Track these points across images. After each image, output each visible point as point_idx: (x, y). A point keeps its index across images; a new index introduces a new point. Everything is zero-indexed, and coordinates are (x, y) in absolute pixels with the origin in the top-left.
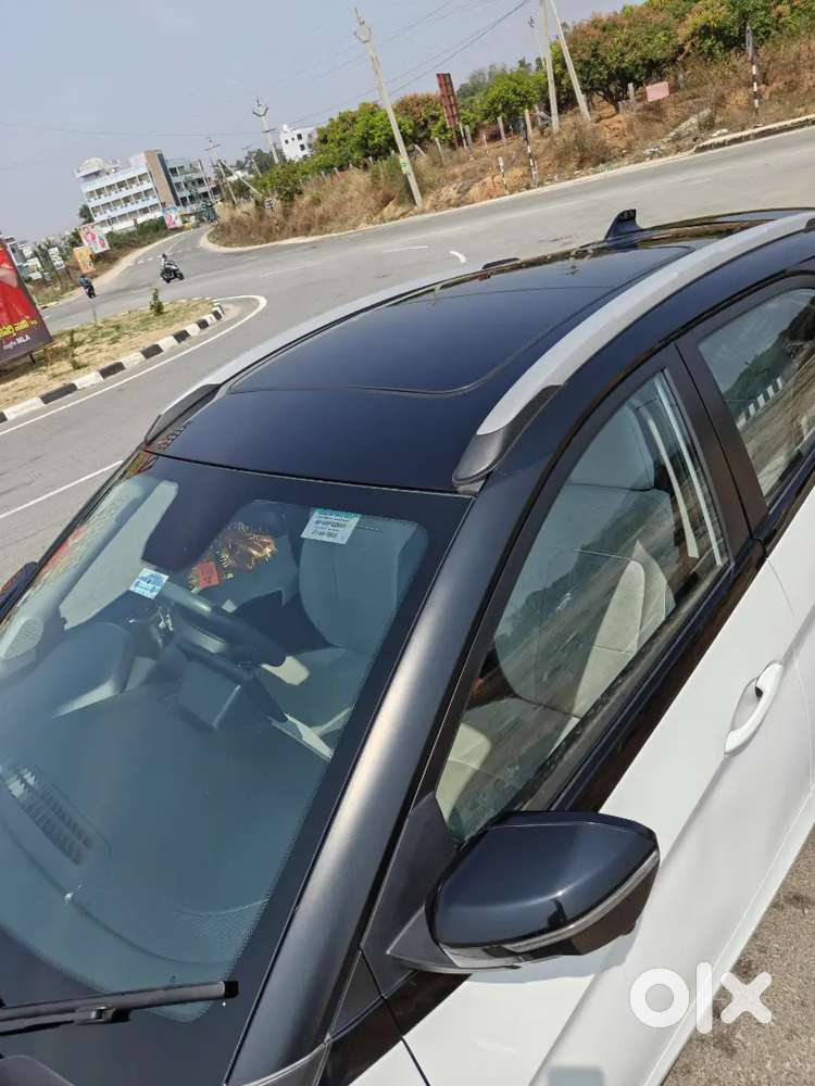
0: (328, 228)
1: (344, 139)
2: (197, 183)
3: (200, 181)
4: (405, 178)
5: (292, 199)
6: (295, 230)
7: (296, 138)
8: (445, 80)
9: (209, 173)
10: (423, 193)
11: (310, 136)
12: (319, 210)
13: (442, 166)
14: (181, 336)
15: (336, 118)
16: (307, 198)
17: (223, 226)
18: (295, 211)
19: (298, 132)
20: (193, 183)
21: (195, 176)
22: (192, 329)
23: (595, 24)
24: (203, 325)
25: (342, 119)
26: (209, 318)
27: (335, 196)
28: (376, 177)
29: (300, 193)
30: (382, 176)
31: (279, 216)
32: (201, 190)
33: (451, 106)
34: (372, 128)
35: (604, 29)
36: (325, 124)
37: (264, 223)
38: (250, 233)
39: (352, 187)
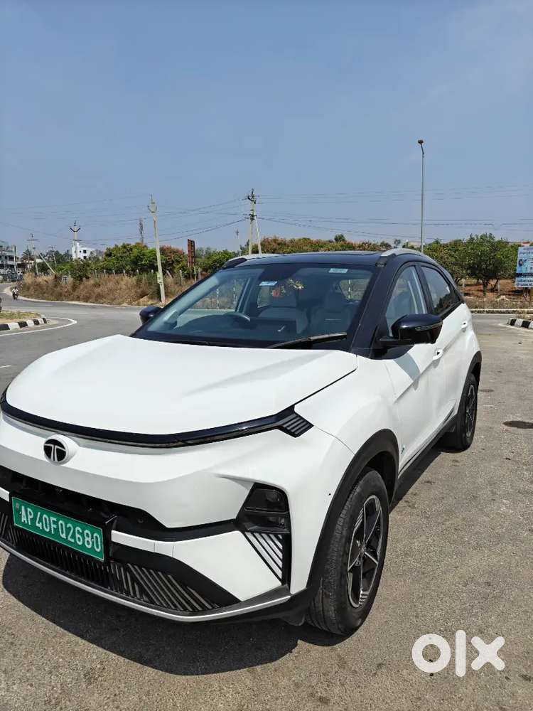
0: (102, 301)
1: (122, 257)
2: (8, 258)
3: (11, 258)
4: (158, 286)
5: (81, 280)
6: (78, 297)
7: (82, 252)
8: (191, 244)
9: (19, 254)
10: (167, 296)
11: (91, 253)
12: (98, 290)
13: (180, 285)
14: (23, 325)
15: (120, 245)
16: (92, 282)
17: (25, 285)
18: (82, 287)
19: (85, 249)
20: (6, 258)
21: (8, 254)
22: (30, 323)
23: (275, 241)
24: (36, 323)
25: (124, 246)
26: (40, 320)
27: (111, 285)
28: (139, 281)
29: (88, 278)
30: (143, 281)
31: (69, 288)
32: (10, 263)
33: (192, 257)
34: (144, 255)
35: (279, 244)
36: (112, 247)
37: (58, 289)
38: (44, 293)
39: (123, 283)
